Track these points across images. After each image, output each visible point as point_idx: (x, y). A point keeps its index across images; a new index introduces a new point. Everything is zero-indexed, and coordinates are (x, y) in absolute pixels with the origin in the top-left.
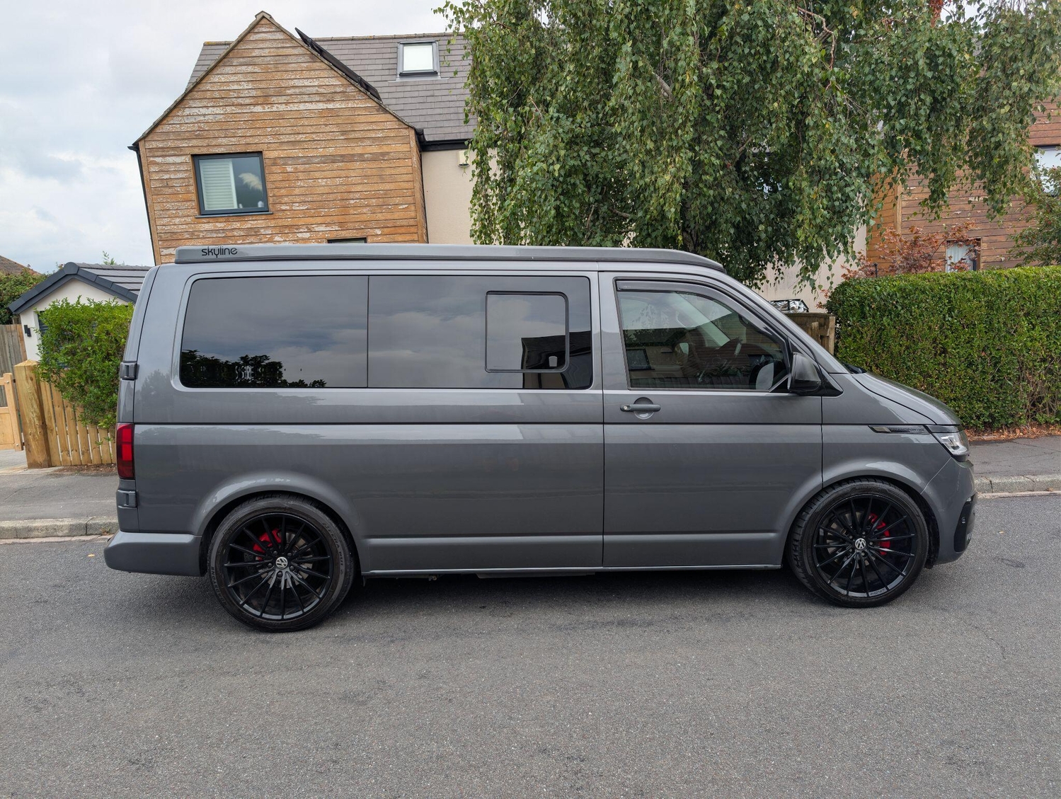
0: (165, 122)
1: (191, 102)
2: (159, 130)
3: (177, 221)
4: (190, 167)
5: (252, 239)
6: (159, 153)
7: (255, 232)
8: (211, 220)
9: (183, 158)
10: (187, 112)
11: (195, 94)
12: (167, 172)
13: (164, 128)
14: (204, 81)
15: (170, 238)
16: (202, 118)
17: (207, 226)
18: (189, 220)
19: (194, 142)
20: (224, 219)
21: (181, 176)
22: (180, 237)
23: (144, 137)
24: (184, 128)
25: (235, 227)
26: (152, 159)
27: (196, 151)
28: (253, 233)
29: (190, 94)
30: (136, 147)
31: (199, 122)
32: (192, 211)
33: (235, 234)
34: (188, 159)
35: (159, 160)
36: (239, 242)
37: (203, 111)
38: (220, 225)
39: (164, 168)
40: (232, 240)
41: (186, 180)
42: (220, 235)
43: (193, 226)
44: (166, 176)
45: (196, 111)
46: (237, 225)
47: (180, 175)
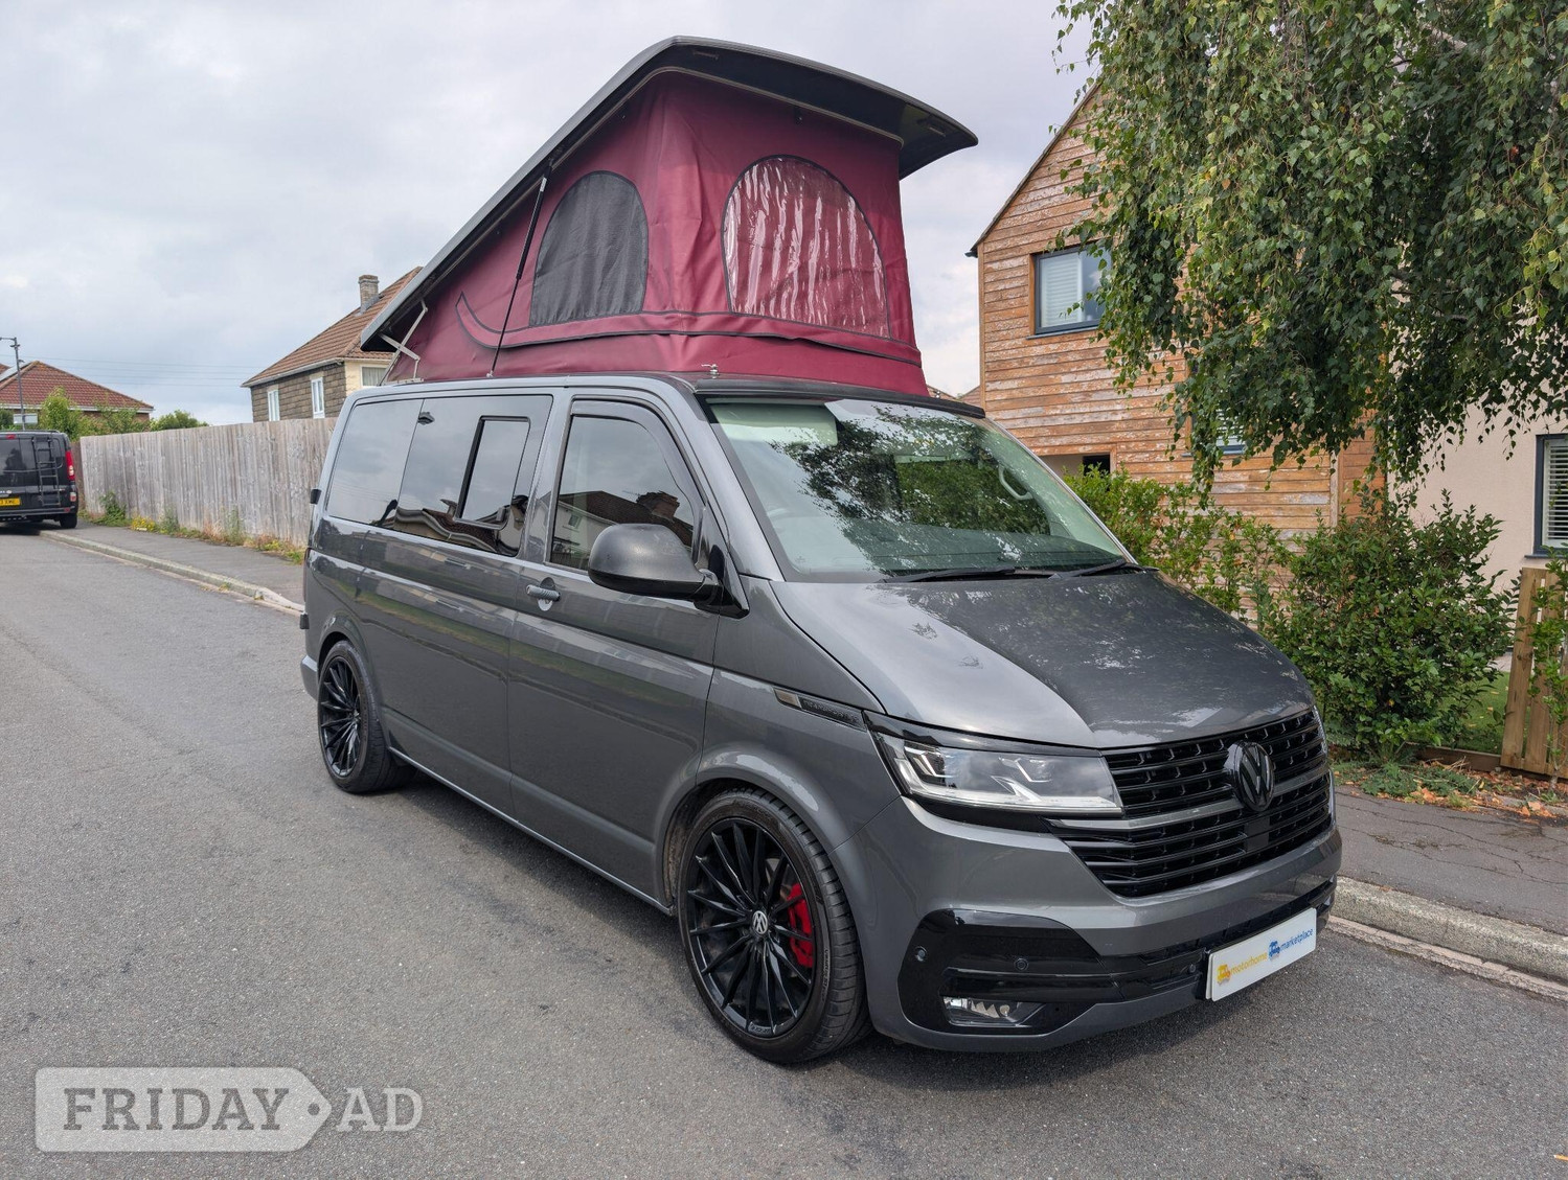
0: (1007, 215)
1: (1037, 182)
2: (1000, 226)
3: (1007, 344)
4: (1027, 271)
5: (1089, 365)
6: (997, 257)
7: (1094, 355)
8: (1044, 341)
9: (1021, 259)
10: (1032, 196)
11: (1043, 171)
12: (1003, 280)
13: (1007, 223)
14: (1054, 151)
15: (998, 368)
16: (1047, 202)
17: (1039, 350)
18: (1019, 342)
19: (1036, 237)
20: (1056, 339)
21: (1016, 285)
22: (1008, 366)
23: (983, 240)
24: (1026, 220)
25: (1070, 348)
26: (989, 266)
27: (1037, 248)
28: (1091, 357)
29: (1037, 173)
30: (974, 252)
31: (1043, 208)
32: (1024, 330)
33: (1070, 358)
34: (1025, 260)
35: (995, 266)
36: (1073, 370)
37: (1050, 192)
38: (1053, 347)
39: (1000, 276)
40: (1064, 367)
41: (1022, 289)
42: (1052, 361)
43: (1023, 350)
44: (1001, 287)
45: (1041, 193)
46: (1073, 346)
47: (1016, 283)
